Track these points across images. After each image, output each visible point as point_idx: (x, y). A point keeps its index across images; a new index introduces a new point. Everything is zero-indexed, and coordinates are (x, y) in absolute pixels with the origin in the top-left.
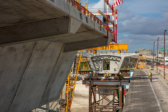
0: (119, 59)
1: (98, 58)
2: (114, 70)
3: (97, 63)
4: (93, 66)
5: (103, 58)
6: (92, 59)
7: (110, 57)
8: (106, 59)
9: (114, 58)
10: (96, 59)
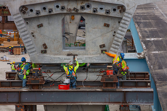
0: (117, 14)
1: (44, 9)
2: (100, 50)
3: (40, 26)
4: (28, 38)
5: (63, 8)
6: (24, 13)
7: (86, 7)
8: (73, 12)
9: (101, 9)
10: (38, 13)
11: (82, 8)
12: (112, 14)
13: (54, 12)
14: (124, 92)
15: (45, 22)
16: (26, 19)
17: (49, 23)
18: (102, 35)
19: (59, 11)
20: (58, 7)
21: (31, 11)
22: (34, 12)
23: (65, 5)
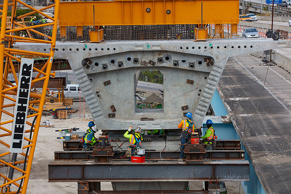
1: (113, 62)
2: (182, 112)
3: (107, 83)
4: (92, 98)
5: (136, 61)
6: (88, 67)
7: (164, 59)
8: (149, 65)
9: (184, 61)
10: (105, 67)
11: (160, 60)
12: (197, 68)
13: (125, 66)
14: (213, 165)
15: (113, 78)
16: (89, 75)
17: (118, 80)
18: (184, 94)
19: (131, 64)
20: (129, 59)
21: (97, 64)
22: (100, 66)
23: (139, 57)
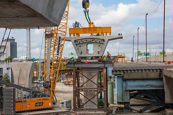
0: (102, 42)
2: (98, 53)
3: (80, 46)
7: (93, 40)
9: (98, 41)
13: (84, 42)
16: (76, 44)
17: (83, 46)
18: (98, 49)
22: (78, 42)
23: (87, 40)
